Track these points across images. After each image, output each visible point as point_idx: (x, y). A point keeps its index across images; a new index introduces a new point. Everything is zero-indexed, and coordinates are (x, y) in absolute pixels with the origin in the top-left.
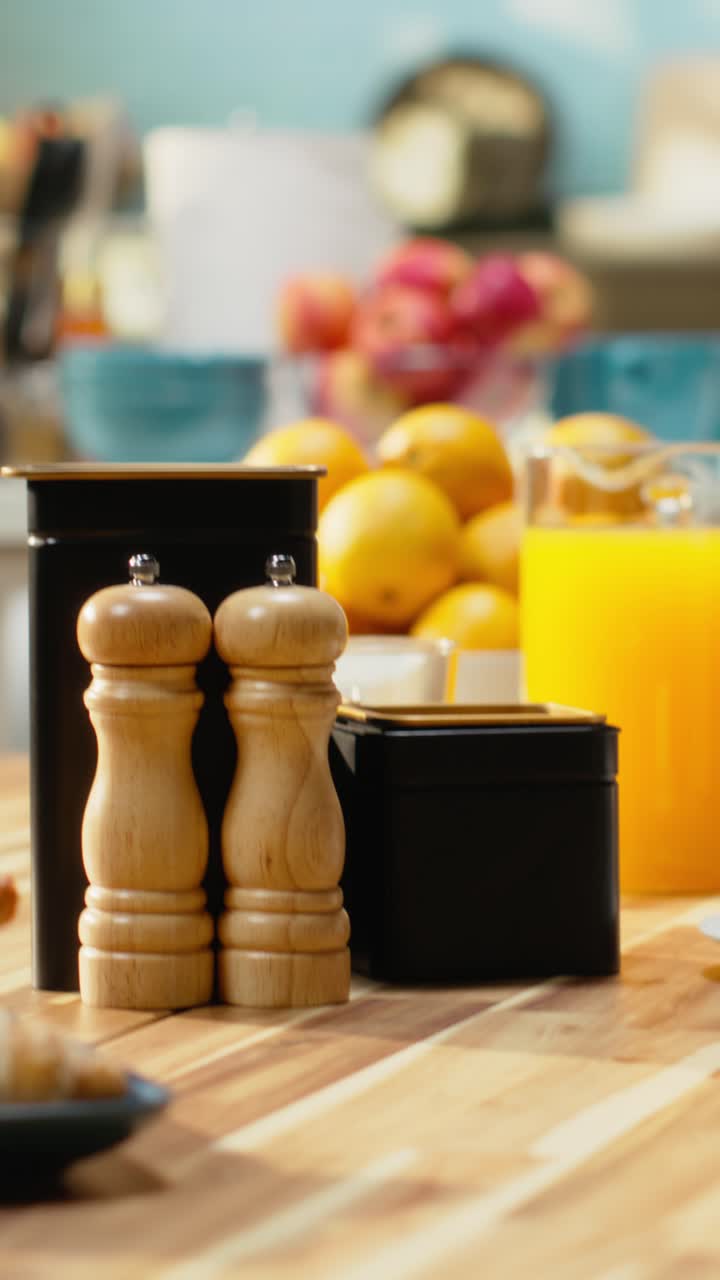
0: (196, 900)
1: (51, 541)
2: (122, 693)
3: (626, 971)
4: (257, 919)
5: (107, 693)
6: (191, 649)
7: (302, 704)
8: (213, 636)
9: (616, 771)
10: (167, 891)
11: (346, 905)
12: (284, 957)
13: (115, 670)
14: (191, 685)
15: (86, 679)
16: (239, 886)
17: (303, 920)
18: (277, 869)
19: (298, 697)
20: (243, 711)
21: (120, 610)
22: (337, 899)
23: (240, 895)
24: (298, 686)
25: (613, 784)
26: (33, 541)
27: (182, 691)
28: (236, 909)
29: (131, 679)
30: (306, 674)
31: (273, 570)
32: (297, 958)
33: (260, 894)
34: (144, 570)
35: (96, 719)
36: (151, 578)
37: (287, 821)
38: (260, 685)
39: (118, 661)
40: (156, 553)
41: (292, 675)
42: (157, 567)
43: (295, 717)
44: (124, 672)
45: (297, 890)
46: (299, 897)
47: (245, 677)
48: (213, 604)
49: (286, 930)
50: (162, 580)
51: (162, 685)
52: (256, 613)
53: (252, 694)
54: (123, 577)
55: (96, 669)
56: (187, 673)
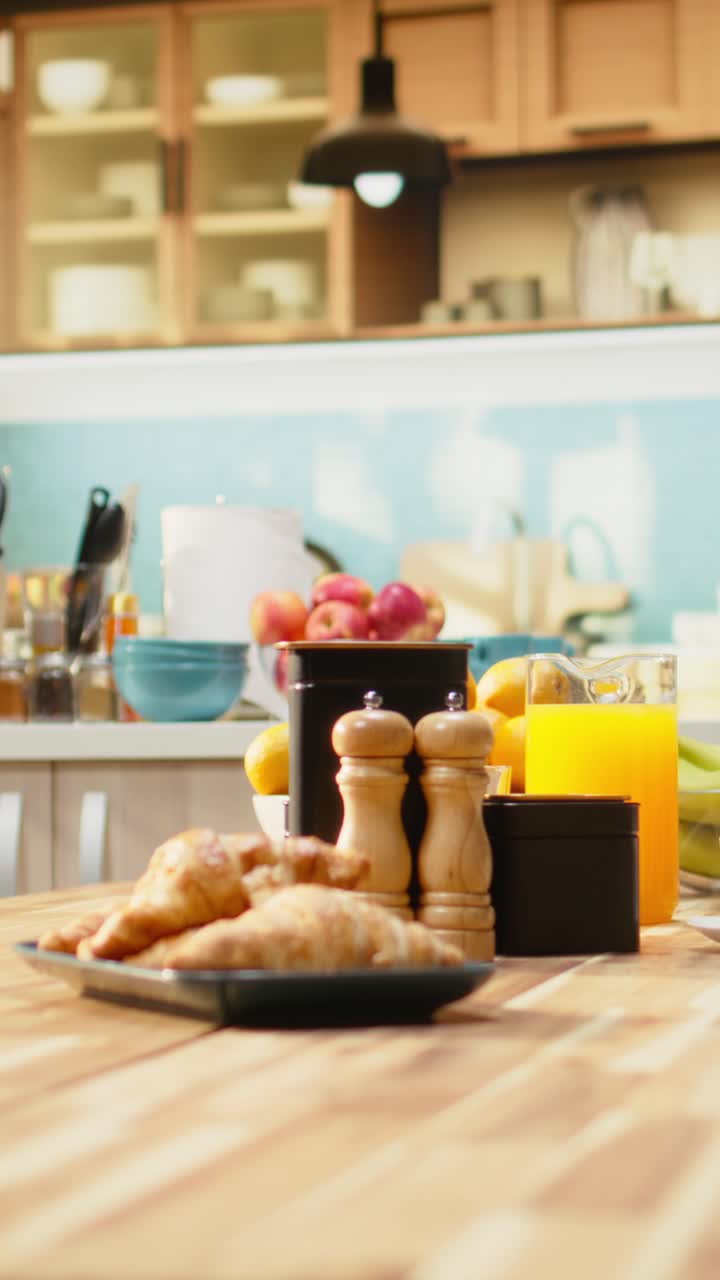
0: (405, 899)
1: (310, 686)
2: (361, 772)
3: (642, 949)
4: (441, 910)
5: (353, 774)
6: (403, 748)
7: (470, 780)
8: (415, 740)
9: (637, 829)
10: (390, 893)
11: (493, 904)
12: (459, 933)
13: (359, 760)
14: (402, 769)
15: (337, 766)
16: (431, 890)
17: (472, 910)
18: (456, 880)
19: (468, 777)
20: (433, 785)
21: (360, 724)
22: (487, 899)
23: (432, 896)
24: (468, 769)
25: (636, 837)
26: (298, 686)
27: (398, 773)
28: (428, 904)
29: (367, 765)
30: (473, 763)
31: (449, 701)
32: (468, 934)
33: (443, 896)
34: (373, 701)
35: (345, 790)
36: (377, 705)
37: (461, 850)
38: (443, 769)
39: (357, 754)
40: (379, 692)
41: (463, 763)
42: (381, 700)
43: (465, 788)
44: (364, 761)
45: (467, 892)
46: (468, 896)
47: (434, 765)
48: (414, 721)
49: (461, 917)
50: (384, 707)
51: (387, 768)
52: (440, 726)
53: (439, 774)
54: (360, 705)
55: (344, 761)
56: (399, 763)
